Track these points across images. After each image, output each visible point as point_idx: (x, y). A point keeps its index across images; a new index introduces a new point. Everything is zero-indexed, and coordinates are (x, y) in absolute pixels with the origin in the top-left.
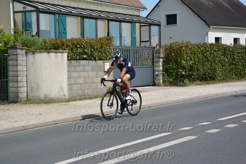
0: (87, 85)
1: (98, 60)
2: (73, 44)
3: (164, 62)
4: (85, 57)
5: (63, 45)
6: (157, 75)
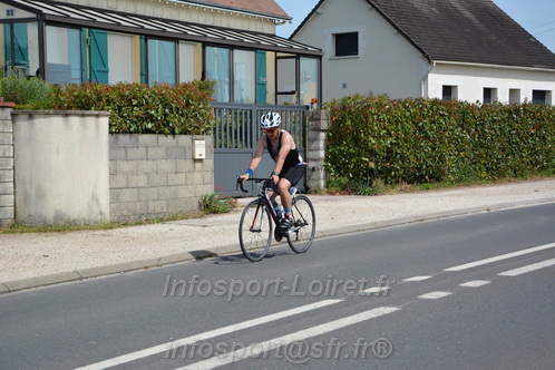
0: (154, 190)
1: (181, 133)
2: (123, 97)
3: (328, 139)
4: (149, 126)
5: (100, 99)
6: (313, 169)
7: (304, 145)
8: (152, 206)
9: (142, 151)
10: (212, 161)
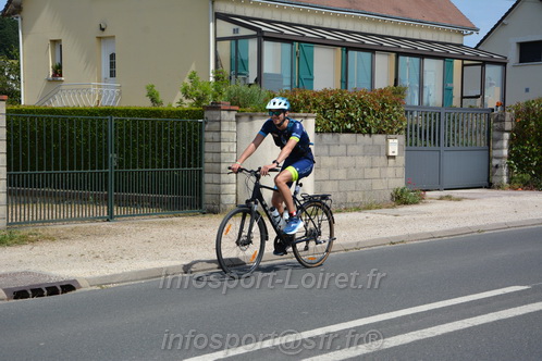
0: (352, 182)
1: (376, 133)
2: (327, 101)
3: (511, 139)
4: (349, 126)
5: (307, 103)
6: (497, 166)
7: (489, 145)
8: (350, 196)
9: (342, 149)
10: (403, 158)
